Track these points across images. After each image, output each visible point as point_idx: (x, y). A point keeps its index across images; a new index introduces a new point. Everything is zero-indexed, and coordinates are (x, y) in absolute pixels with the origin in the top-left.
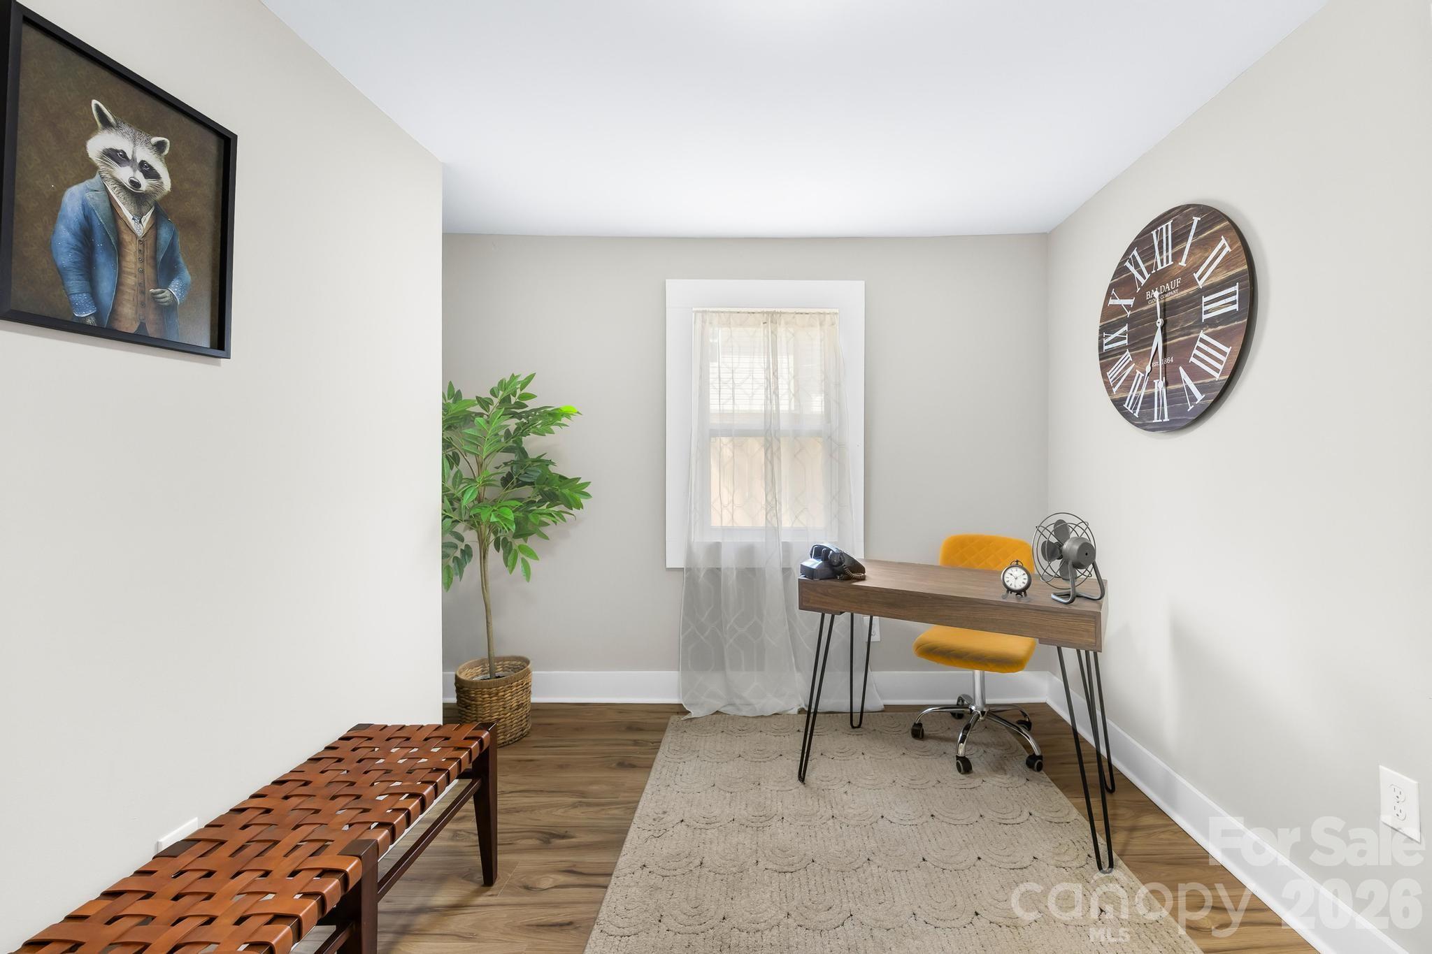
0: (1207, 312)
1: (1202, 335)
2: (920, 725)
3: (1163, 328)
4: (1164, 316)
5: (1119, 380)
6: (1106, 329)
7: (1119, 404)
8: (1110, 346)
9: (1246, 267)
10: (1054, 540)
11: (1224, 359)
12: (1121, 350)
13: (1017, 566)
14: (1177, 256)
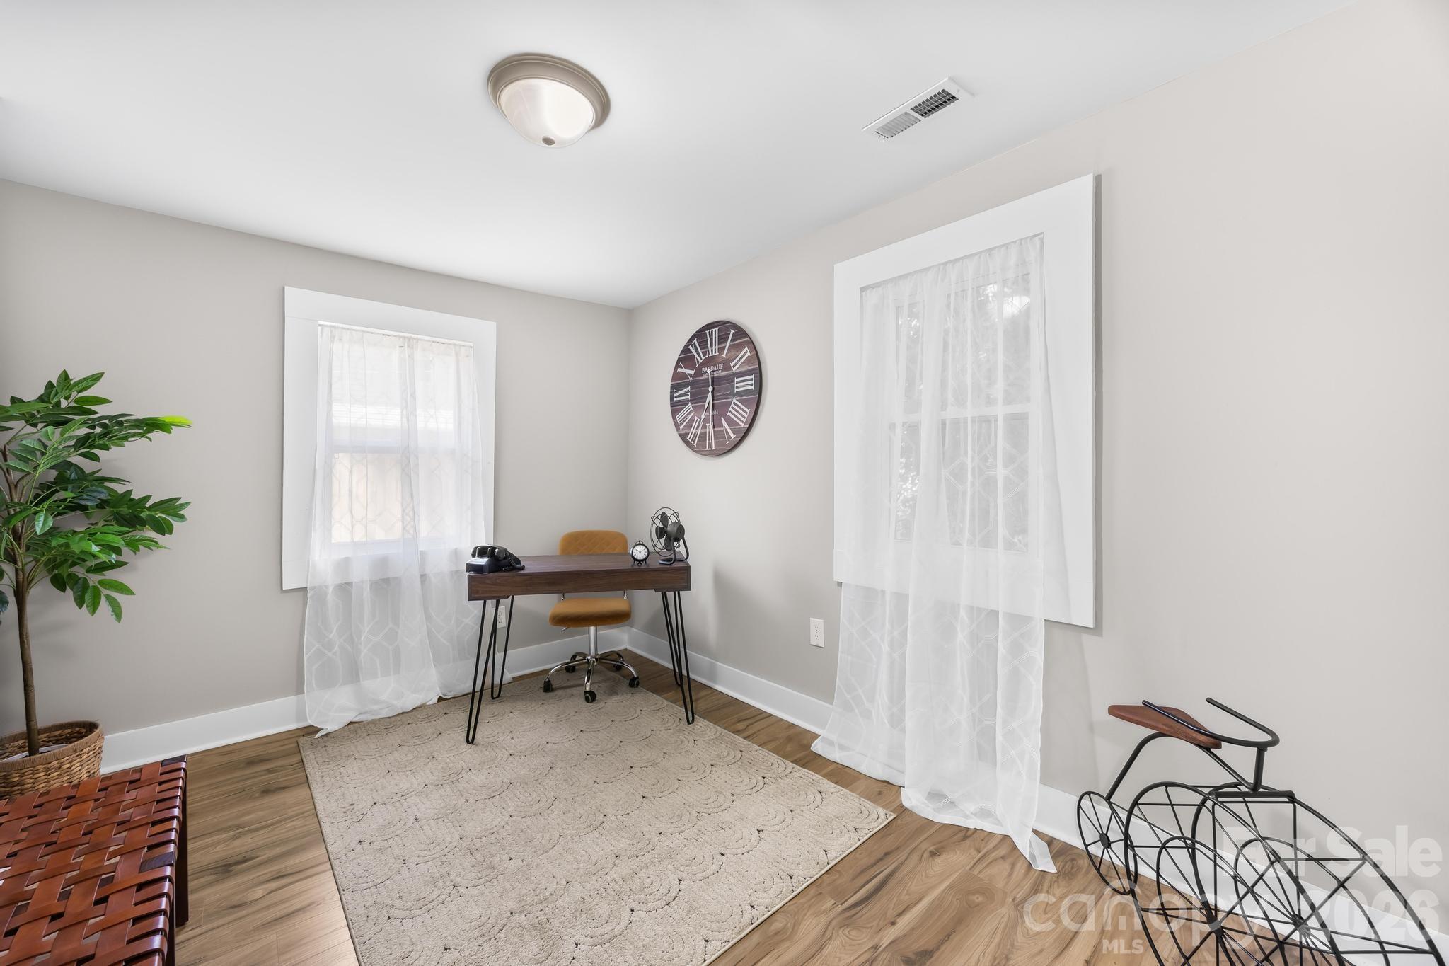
0: (737, 387)
1: (734, 400)
2: (549, 681)
3: (712, 392)
4: (713, 385)
5: (684, 422)
6: (675, 387)
7: (683, 437)
8: (678, 399)
9: (758, 366)
10: (661, 525)
11: (746, 416)
12: (685, 403)
13: (640, 544)
14: (721, 350)
